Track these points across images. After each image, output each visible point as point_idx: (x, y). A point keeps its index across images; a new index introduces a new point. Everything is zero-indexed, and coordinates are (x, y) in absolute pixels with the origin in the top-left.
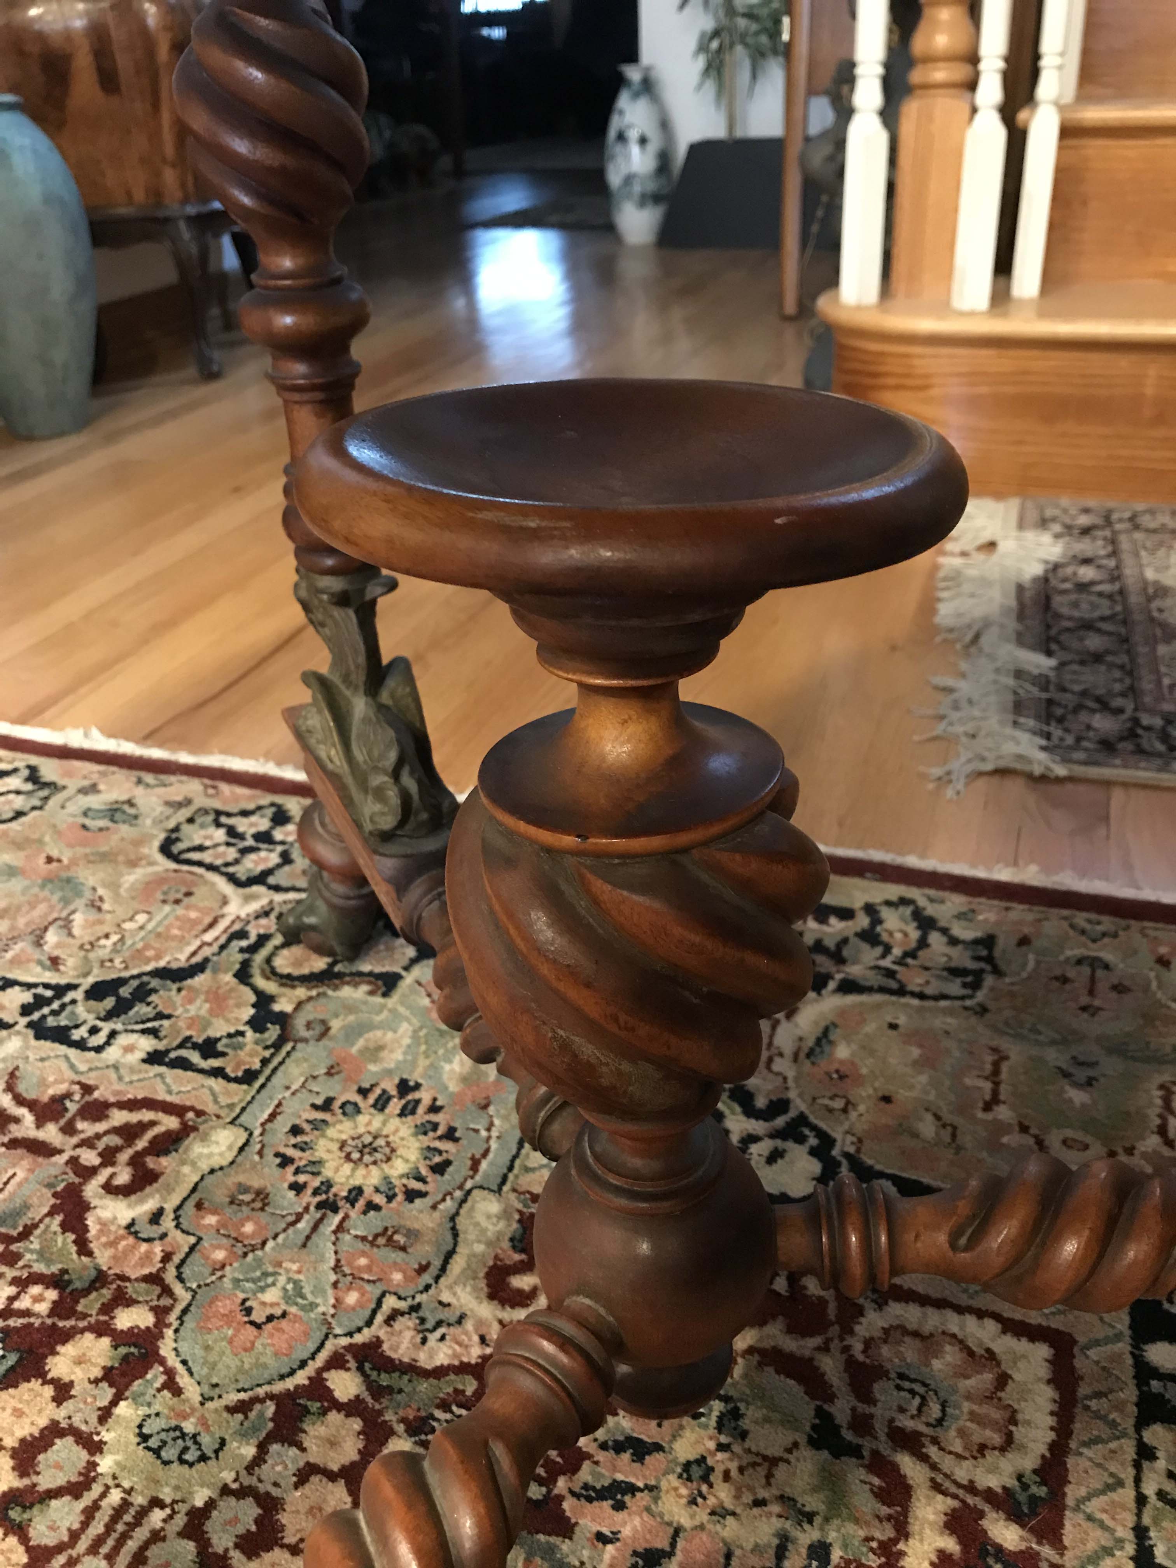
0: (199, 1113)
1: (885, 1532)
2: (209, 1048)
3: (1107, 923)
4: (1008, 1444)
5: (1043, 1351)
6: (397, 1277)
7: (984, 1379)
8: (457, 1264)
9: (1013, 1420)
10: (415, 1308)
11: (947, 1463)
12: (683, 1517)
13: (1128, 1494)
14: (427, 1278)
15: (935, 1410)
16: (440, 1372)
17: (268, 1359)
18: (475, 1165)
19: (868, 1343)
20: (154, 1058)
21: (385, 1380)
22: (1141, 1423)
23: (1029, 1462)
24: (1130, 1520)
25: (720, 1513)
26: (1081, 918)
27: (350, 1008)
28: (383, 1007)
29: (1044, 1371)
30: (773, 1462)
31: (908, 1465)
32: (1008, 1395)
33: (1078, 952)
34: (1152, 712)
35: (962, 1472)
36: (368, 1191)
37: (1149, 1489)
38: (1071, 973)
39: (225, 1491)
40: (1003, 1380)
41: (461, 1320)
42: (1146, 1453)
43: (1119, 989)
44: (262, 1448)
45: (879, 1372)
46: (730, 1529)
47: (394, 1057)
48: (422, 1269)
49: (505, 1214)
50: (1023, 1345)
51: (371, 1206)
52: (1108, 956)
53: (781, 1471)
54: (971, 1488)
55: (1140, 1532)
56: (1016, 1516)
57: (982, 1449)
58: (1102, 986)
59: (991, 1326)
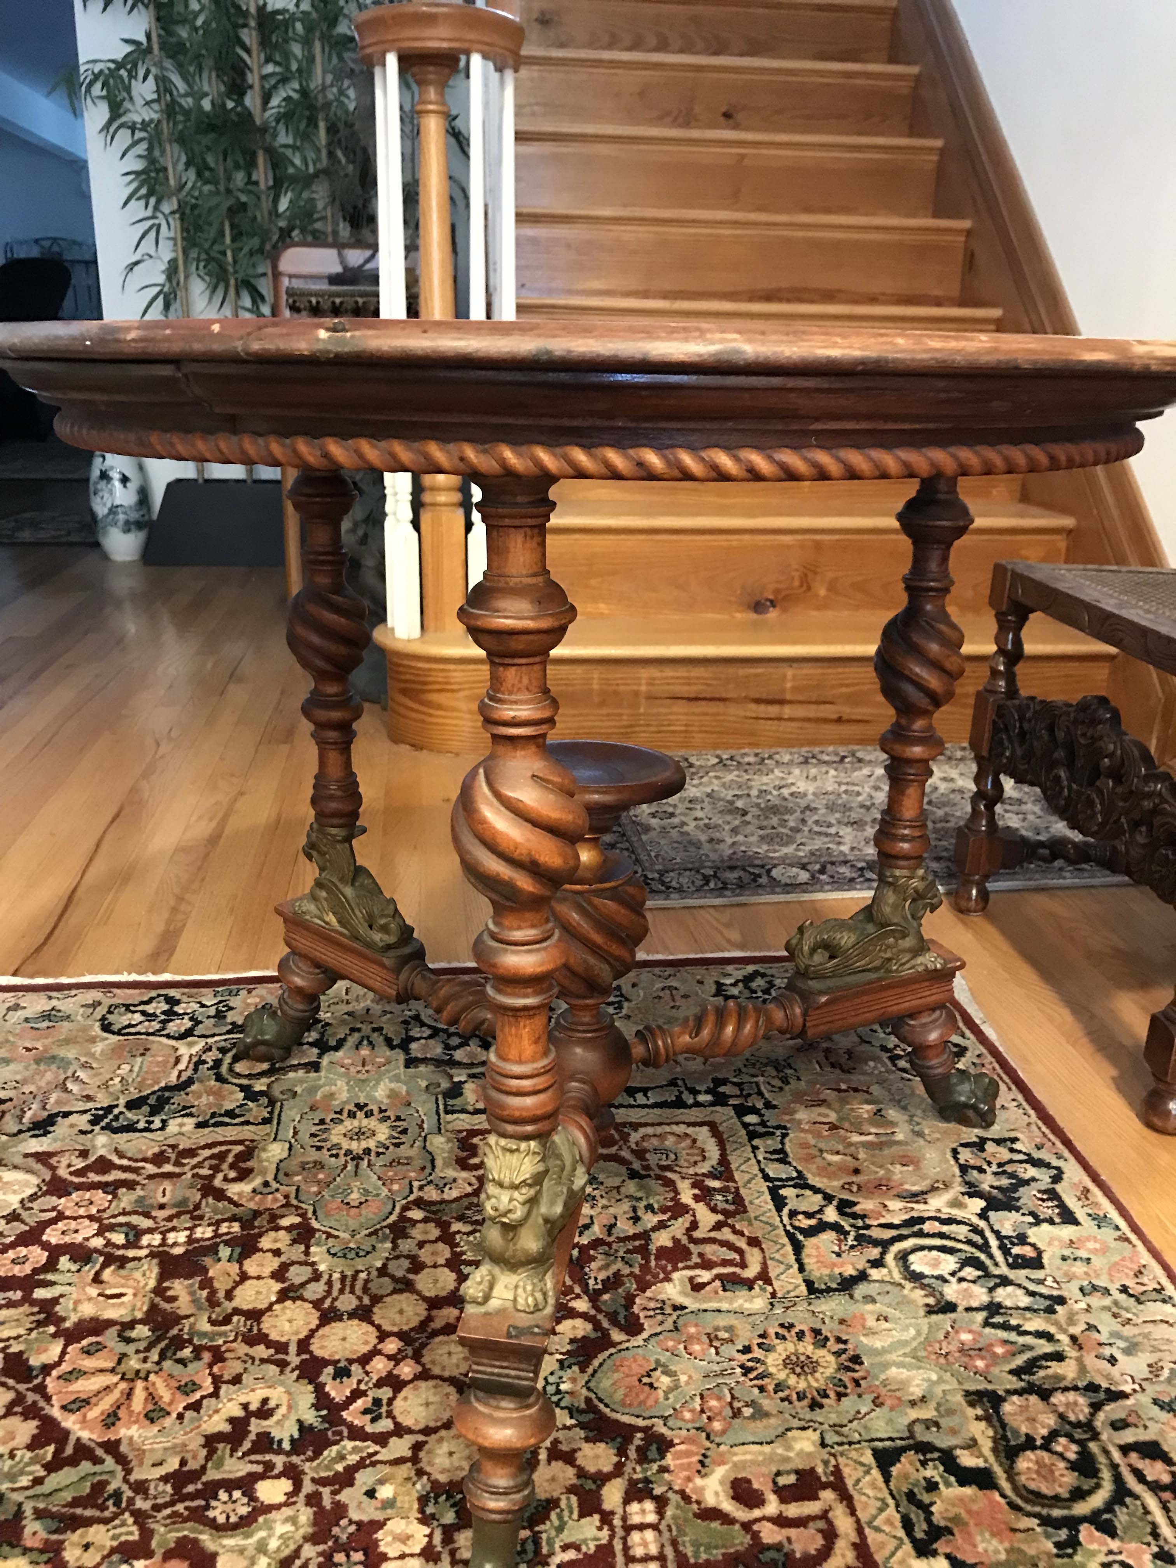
0: (253, 1141)
1: (672, 1195)
2: (230, 1114)
3: (669, 970)
4: (704, 1158)
5: (705, 1129)
6: (413, 1174)
7: (688, 1142)
8: (439, 1163)
9: (703, 1151)
10: (431, 1182)
11: (684, 1170)
12: (592, 1212)
13: (753, 1161)
14: (428, 1171)
15: (672, 1156)
16: (457, 1200)
17: (371, 1216)
18: (421, 1127)
19: (637, 1143)
20: (200, 1125)
21: (434, 1208)
22: (750, 1140)
23: (714, 1162)
24: (757, 1168)
25: (605, 1207)
26: (657, 970)
27: (301, 1081)
28: (320, 1078)
29: (709, 1134)
30: (618, 1188)
31: (669, 1175)
32: (698, 1144)
33: (661, 985)
34: (652, 871)
35: (691, 1171)
36: (373, 1148)
37: (760, 1158)
38: (661, 994)
39: (387, 1259)
40: (694, 1141)
41: (455, 1180)
42: (755, 1148)
43: (685, 997)
44: (394, 1242)
45: (646, 1151)
46: (612, 1210)
47: (344, 1096)
48: (423, 1168)
49: (449, 1140)
50: (697, 1129)
51: (378, 1154)
52: (675, 984)
53: (623, 1190)
54: (696, 1174)
55: (762, 1170)
56: (715, 1178)
57: (696, 1163)
58: (677, 998)
59: (683, 1126)
